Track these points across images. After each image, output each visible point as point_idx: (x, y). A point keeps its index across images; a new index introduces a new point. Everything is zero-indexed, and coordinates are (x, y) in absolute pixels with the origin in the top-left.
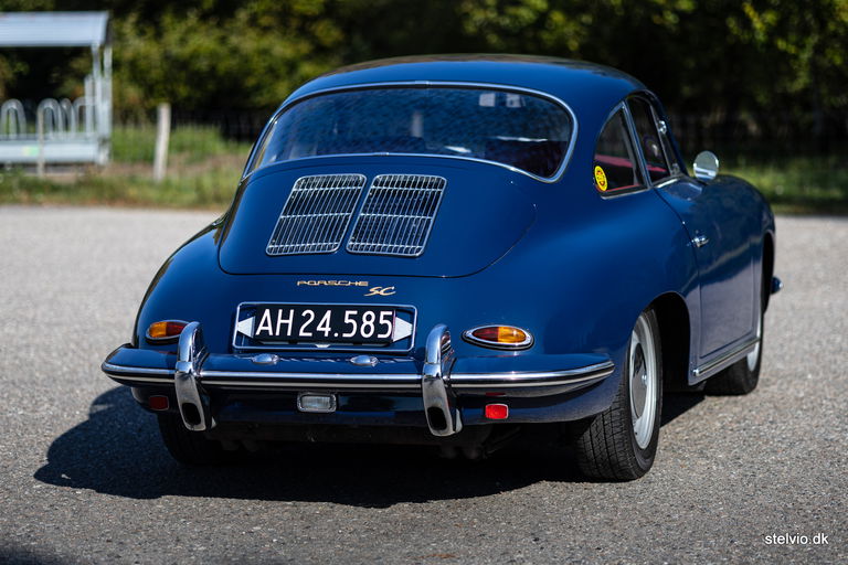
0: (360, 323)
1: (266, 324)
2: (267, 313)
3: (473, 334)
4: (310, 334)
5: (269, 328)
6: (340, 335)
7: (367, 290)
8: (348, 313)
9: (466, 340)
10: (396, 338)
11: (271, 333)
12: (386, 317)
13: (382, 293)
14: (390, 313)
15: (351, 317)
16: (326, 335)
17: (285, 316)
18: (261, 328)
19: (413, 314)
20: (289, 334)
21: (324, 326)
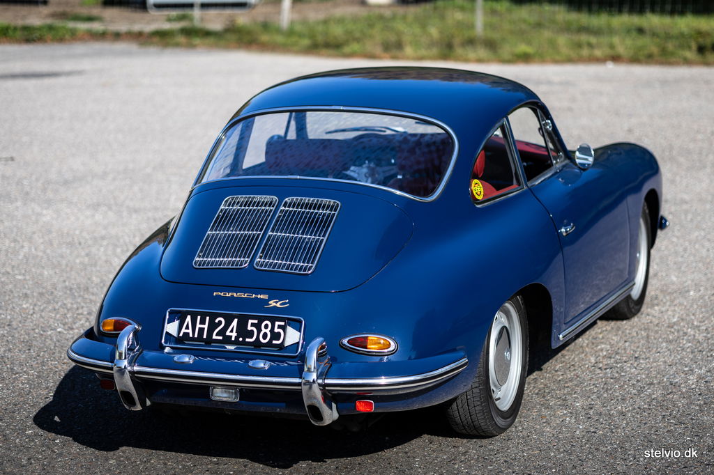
0: (259, 330)
1: (187, 328)
2: (189, 318)
3: (348, 342)
4: (221, 338)
5: (190, 331)
6: (244, 340)
7: (266, 302)
8: (250, 321)
9: (342, 346)
10: (286, 344)
11: (191, 335)
12: (279, 327)
13: (278, 305)
14: (283, 323)
15: (253, 325)
16: (233, 339)
17: (203, 322)
18: (184, 330)
19: (301, 322)
20: (205, 337)
21: (232, 331)
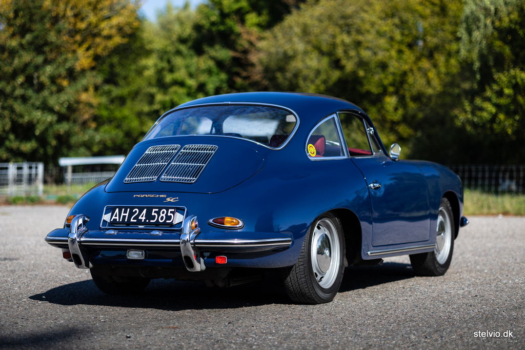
0: (159, 215)
1: (116, 216)
2: (117, 210)
3: (213, 221)
4: (135, 221)
5: (117, 218)
6: (149, 221)
7: (165, 199)
8: (154, 210)
9: (210, 224)
10: (175, 223)
11: (118, 220)
12: (171, 212)
13: (172, 201)
14: (173, 210)
15: (155, 212)
16: (143, 221)
17: (125, 212)
18: (114, 217)
19: (184, 210)
20: (126, 220)
21: (142, 216)
